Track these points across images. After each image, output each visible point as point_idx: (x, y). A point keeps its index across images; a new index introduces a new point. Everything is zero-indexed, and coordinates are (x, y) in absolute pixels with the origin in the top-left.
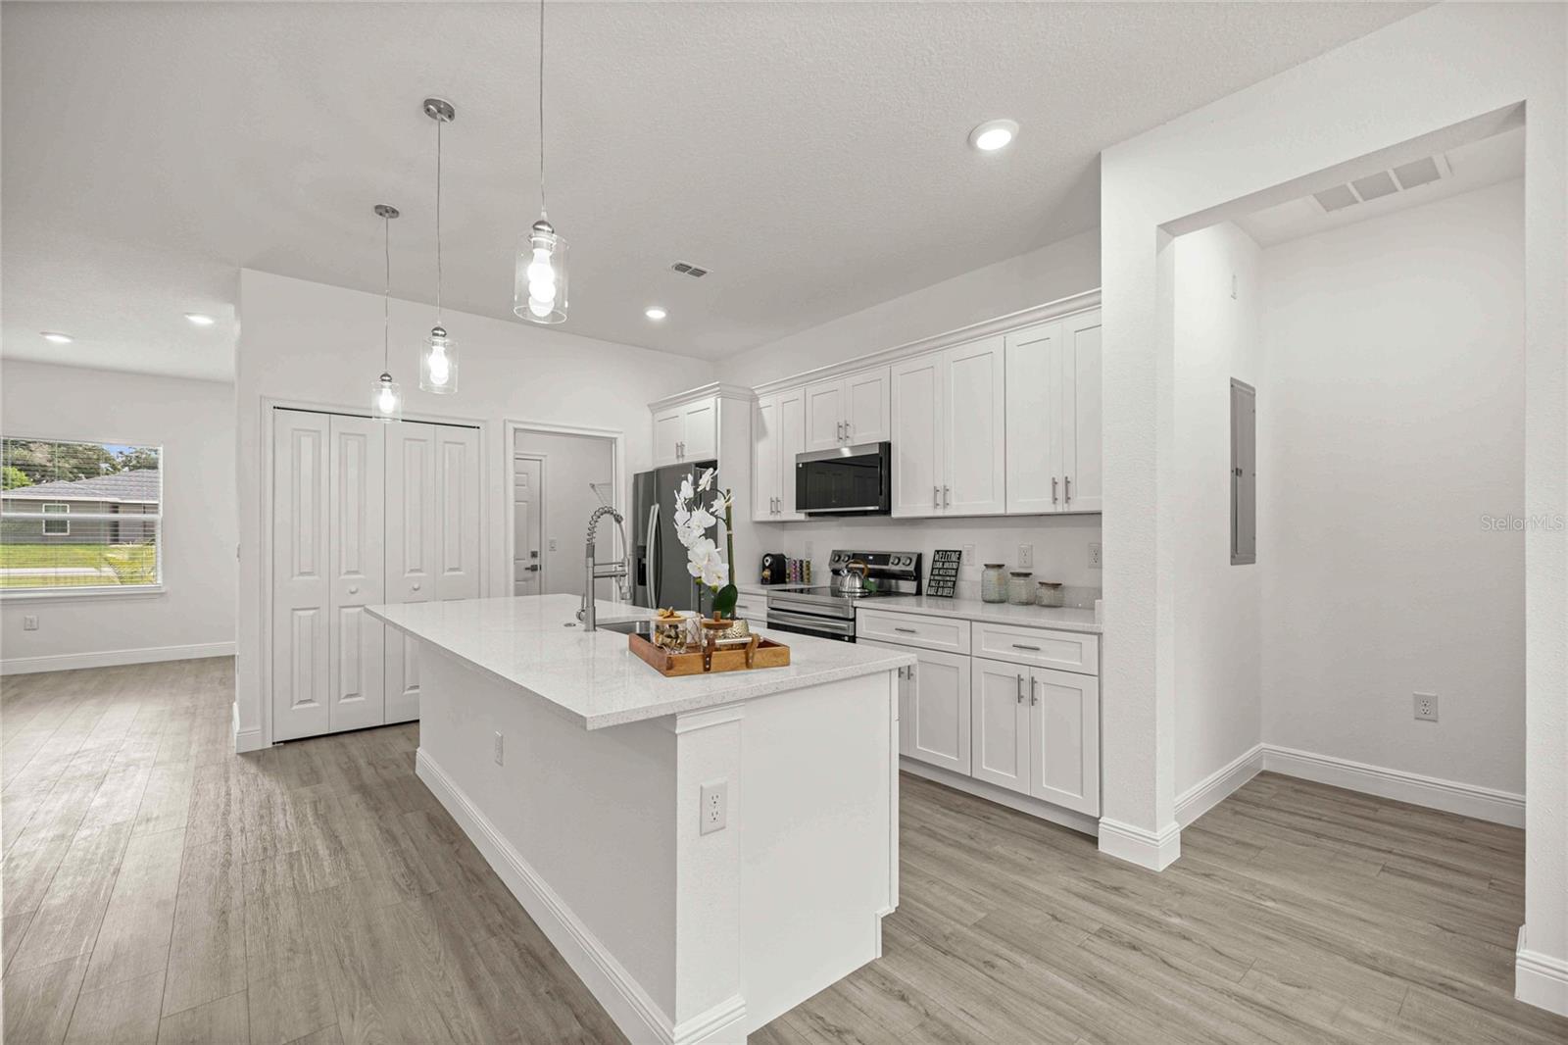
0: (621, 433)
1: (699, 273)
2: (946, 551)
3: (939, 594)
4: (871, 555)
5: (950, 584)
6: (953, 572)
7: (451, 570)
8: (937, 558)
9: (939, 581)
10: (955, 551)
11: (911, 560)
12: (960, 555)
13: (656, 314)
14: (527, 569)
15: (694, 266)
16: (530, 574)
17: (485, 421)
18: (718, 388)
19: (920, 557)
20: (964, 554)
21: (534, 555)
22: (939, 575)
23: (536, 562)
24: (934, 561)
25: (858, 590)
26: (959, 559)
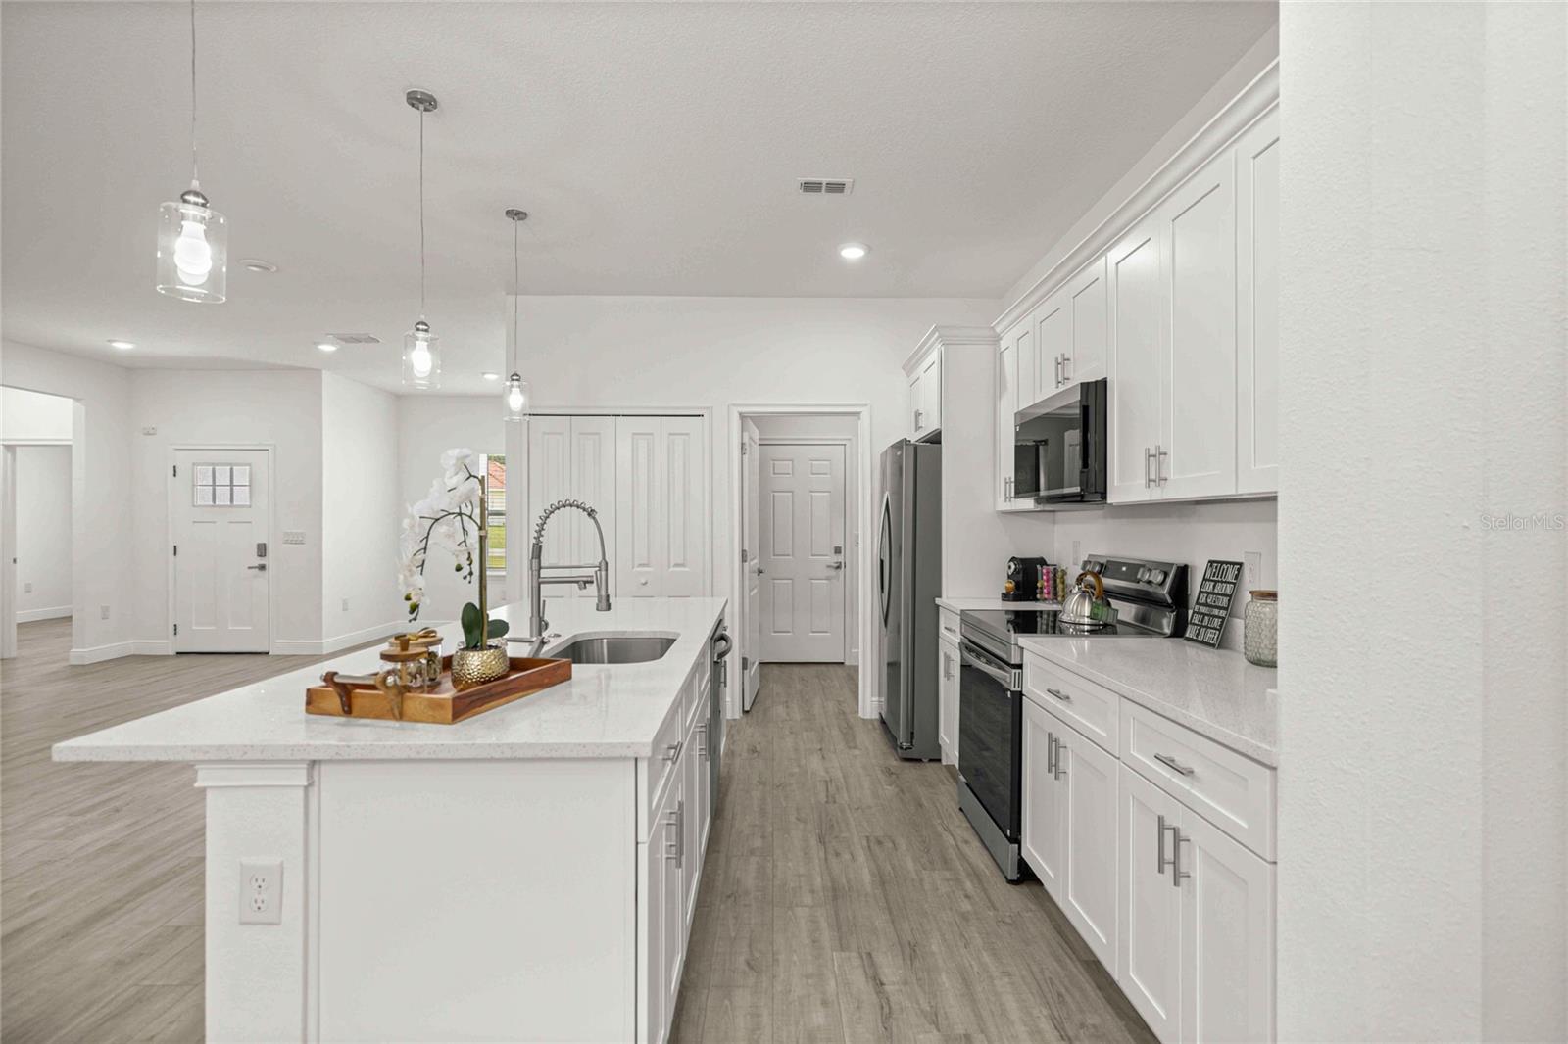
0: (866, 405)
1: (837, 188)
2: (1222, 563)
3: (1199, 638)
4: (1124, 564)
5: (1217, 622)
6: (1226, 600)
7: (677, 565)
8: (1208, 576)
9: (1205, 615)
10: (1234, 564)
11: (1166, 575)
12: (1239, 570)
13: (853, 253)
14: (829, 567)
15: (825, 180)
16: (833, 572)
17: (708, 408)
18: (937, 334)
19: (1183, 572)
20: (1246, 570)
21: (838, 551)
22: (1206, 605)
23: (840, 558)
24: (1204, 579)
25: (1086, 620)
26: (1236, 577)
